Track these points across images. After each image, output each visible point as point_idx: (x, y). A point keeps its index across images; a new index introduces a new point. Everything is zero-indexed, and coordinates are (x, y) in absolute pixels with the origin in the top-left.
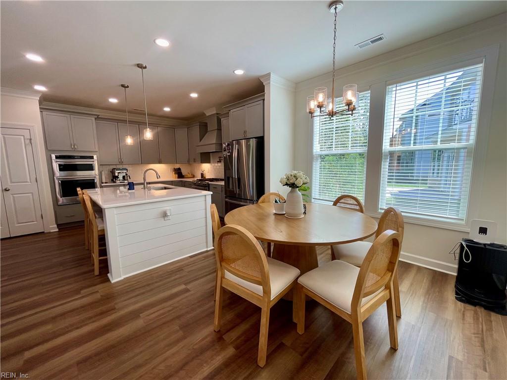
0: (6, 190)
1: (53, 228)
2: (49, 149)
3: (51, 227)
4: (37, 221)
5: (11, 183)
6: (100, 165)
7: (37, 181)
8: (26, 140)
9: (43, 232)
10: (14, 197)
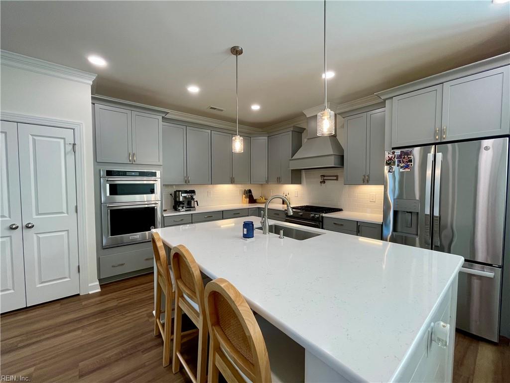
0: (27, 227)
1: (93, 288)
2: (98, 161)
3: (90, 285)
4: (70, 278)
5: (37, 215)
6: (165, 186)
7: (77, 212)
8: (67, 146)
9: (78, 295)
10: (39, 239)
